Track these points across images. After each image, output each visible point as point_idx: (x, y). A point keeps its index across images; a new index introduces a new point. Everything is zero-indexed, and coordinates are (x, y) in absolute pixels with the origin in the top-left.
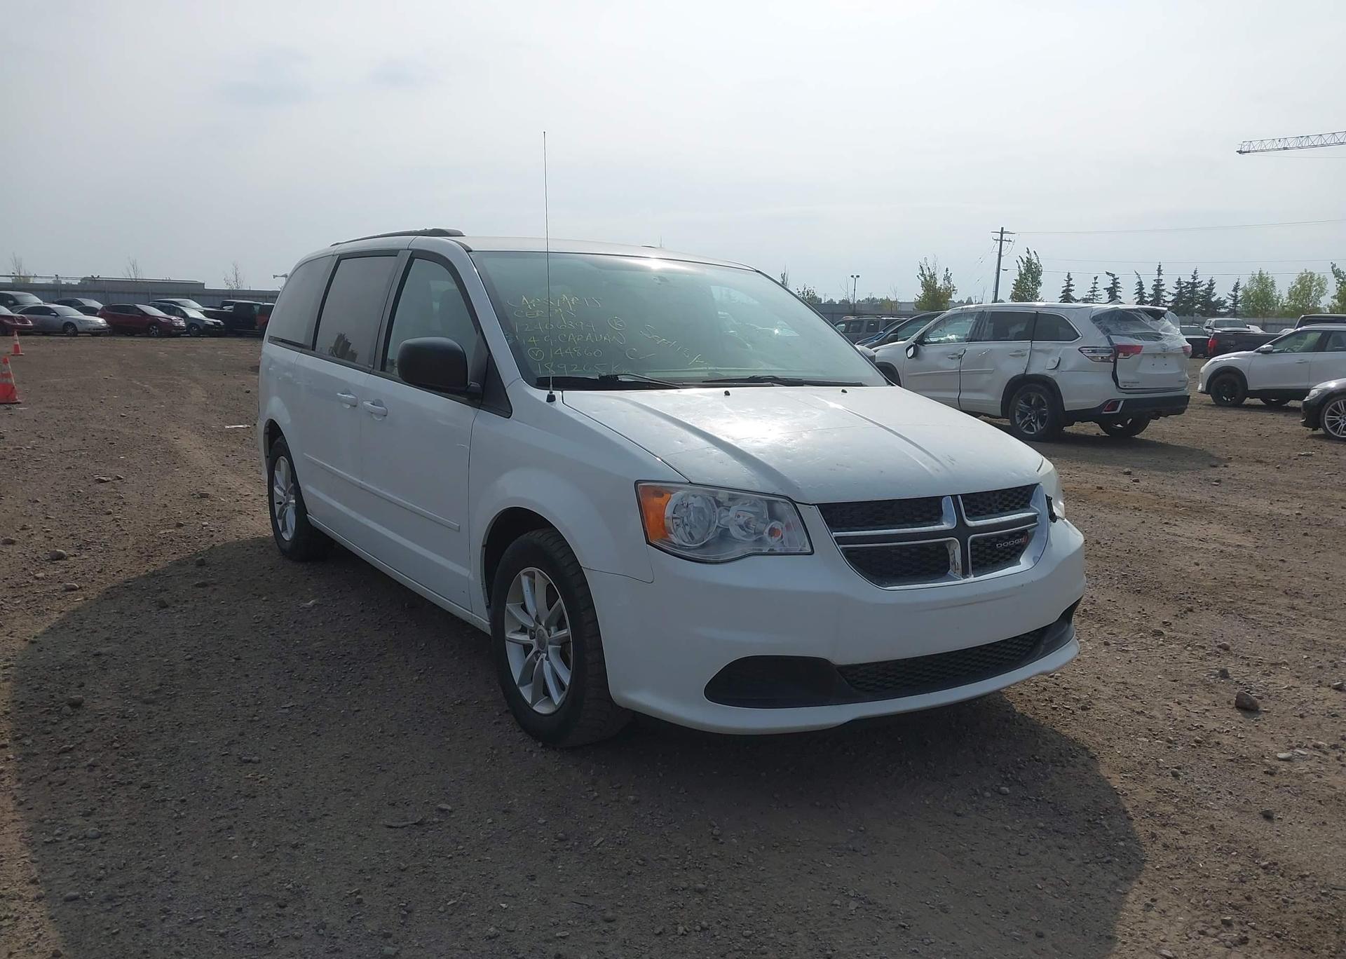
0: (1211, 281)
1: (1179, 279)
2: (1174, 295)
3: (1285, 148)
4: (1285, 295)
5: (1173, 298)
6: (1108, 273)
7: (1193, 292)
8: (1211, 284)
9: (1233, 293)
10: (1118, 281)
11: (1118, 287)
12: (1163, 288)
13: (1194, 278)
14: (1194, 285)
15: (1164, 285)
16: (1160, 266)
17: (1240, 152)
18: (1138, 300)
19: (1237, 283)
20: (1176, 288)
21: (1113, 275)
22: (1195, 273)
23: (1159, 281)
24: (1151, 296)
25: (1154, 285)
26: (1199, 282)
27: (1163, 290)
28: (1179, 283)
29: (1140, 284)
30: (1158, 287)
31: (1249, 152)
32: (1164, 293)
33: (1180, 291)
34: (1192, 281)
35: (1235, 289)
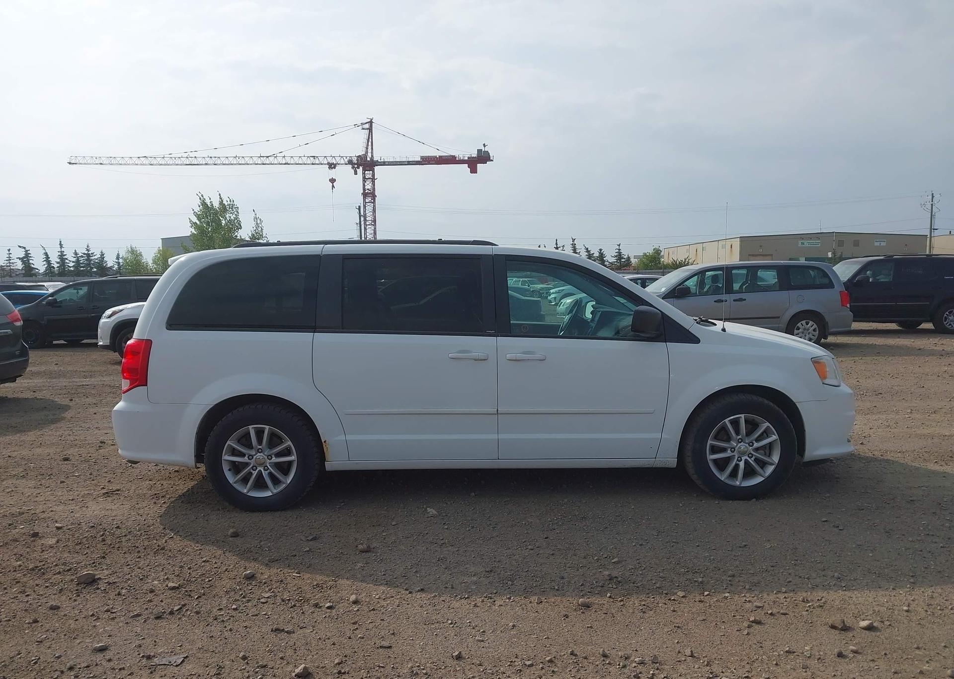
0: (102, 252)
1: (75, 251)
2: (73, 262)
3: (101, 164)
4: (150, 262)
5: (73, 264)
6: (20, 247)
7: (88, 260)
8: (102, 255)
9: (117, 261)
10: (29, 252)
11: (31, 257)
12: (65, 257)
13: (88, 250)
14: (88, 255)
15: (66, 255)
16: (61, 242)
17: (70, 163)
18: (46, 266)
19: (118, 254)
20: (74, 257)
21: (24, 248)
22: (88, 247)
23: (62, 252)
24: (58, 263)
25: (59, 255)
26: (92, 254)
27: (66, 259)
28: (76, 253)
29: (46, 254)
30: (62, 257)
31: (76, 164)
32: (67, 261)
33: (78, 259)
34: (86, 252)
35: (118, 258)
